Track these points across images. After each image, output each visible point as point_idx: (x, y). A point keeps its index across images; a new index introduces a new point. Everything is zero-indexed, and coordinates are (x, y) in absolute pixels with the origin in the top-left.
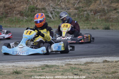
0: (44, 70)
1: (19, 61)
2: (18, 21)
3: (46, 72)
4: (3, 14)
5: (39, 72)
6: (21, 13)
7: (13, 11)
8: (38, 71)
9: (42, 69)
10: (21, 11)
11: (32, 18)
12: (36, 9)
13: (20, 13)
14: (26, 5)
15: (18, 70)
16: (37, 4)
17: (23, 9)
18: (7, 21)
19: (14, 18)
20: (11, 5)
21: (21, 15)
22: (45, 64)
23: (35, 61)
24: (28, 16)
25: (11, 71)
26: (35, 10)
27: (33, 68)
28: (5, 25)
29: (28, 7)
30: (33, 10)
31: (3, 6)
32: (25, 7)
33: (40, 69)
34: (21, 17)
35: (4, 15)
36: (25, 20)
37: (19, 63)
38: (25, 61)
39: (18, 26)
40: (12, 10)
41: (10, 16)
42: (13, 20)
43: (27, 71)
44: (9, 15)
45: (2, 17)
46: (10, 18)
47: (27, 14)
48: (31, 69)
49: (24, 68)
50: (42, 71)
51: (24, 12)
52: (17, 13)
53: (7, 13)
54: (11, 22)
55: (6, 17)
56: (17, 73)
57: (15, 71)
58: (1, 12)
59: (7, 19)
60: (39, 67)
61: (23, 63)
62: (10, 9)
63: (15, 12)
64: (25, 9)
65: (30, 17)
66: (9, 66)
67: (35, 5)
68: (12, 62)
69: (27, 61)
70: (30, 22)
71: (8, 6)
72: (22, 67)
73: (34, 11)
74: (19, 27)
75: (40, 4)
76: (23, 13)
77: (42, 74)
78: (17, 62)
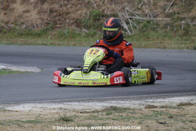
0: (110, 116)
1: (70, 101)
2: (73, 36)
3: (113, 119)
4: (48, 24)
5: (101, 119)
6: (78, 22)
7: (65, 19)
8: (100, 116)
9: (107, 115)
10: (78, 19)
11: (95, 31)
12: (103, 16)
13: (76, 22)
14: (86, 9)
15: (68, 114)
16: (103, 8)
17: (81, 16)
18: (55, 35)
19: (67, 31)
20: (61, 9)
21: (77, 26)
22: (112, 106)
23: (97, 100)
24: (88, 27)
25: (57, 116)
26: (101, 18)
27: (93, 112)
28: (51, 41)
29: (88, 13)
30: (98, 17)
31: (49, 11)
32: (84, 12)
33: (104, 113)
34: (77, 29)
35: (50, 25)
36: (83, 34)
37: (70, 103)
38: (79, 101)
39: (73, 43)
40: (63, 17)
41: (60, 27)
42: (64, 34)
43: (83, 118)
44: (58, 26)
45: (47, 29)
46: (59, 30)
47: (88, 24)
48: (90, 114)
49: (77, 112)
50: (106, 117)
51: (83, 20)
52: (71, 22)
53: (55, 23)
54: (62, 36)
55: (53, 28)
56: (67, 121)
57: (63, 116)
58: (46, 21)
59: (54, 33)
60: (102, 111)
61: (77, 103)
62: (60, 15)
63: (68, 21)
64: (84, 15)
65: (92, 29)
66: (54, 109)
67: (101, 10)
68: (60, 102)
69: (83, 101)
70: (92, 37)
71: (57, 11)
72: (74, 111)
73: (99, 20)
74: (75, 45)
75: (108, 8)
76: (80, 22)
77: (106, 122)
78: (66, 101)
